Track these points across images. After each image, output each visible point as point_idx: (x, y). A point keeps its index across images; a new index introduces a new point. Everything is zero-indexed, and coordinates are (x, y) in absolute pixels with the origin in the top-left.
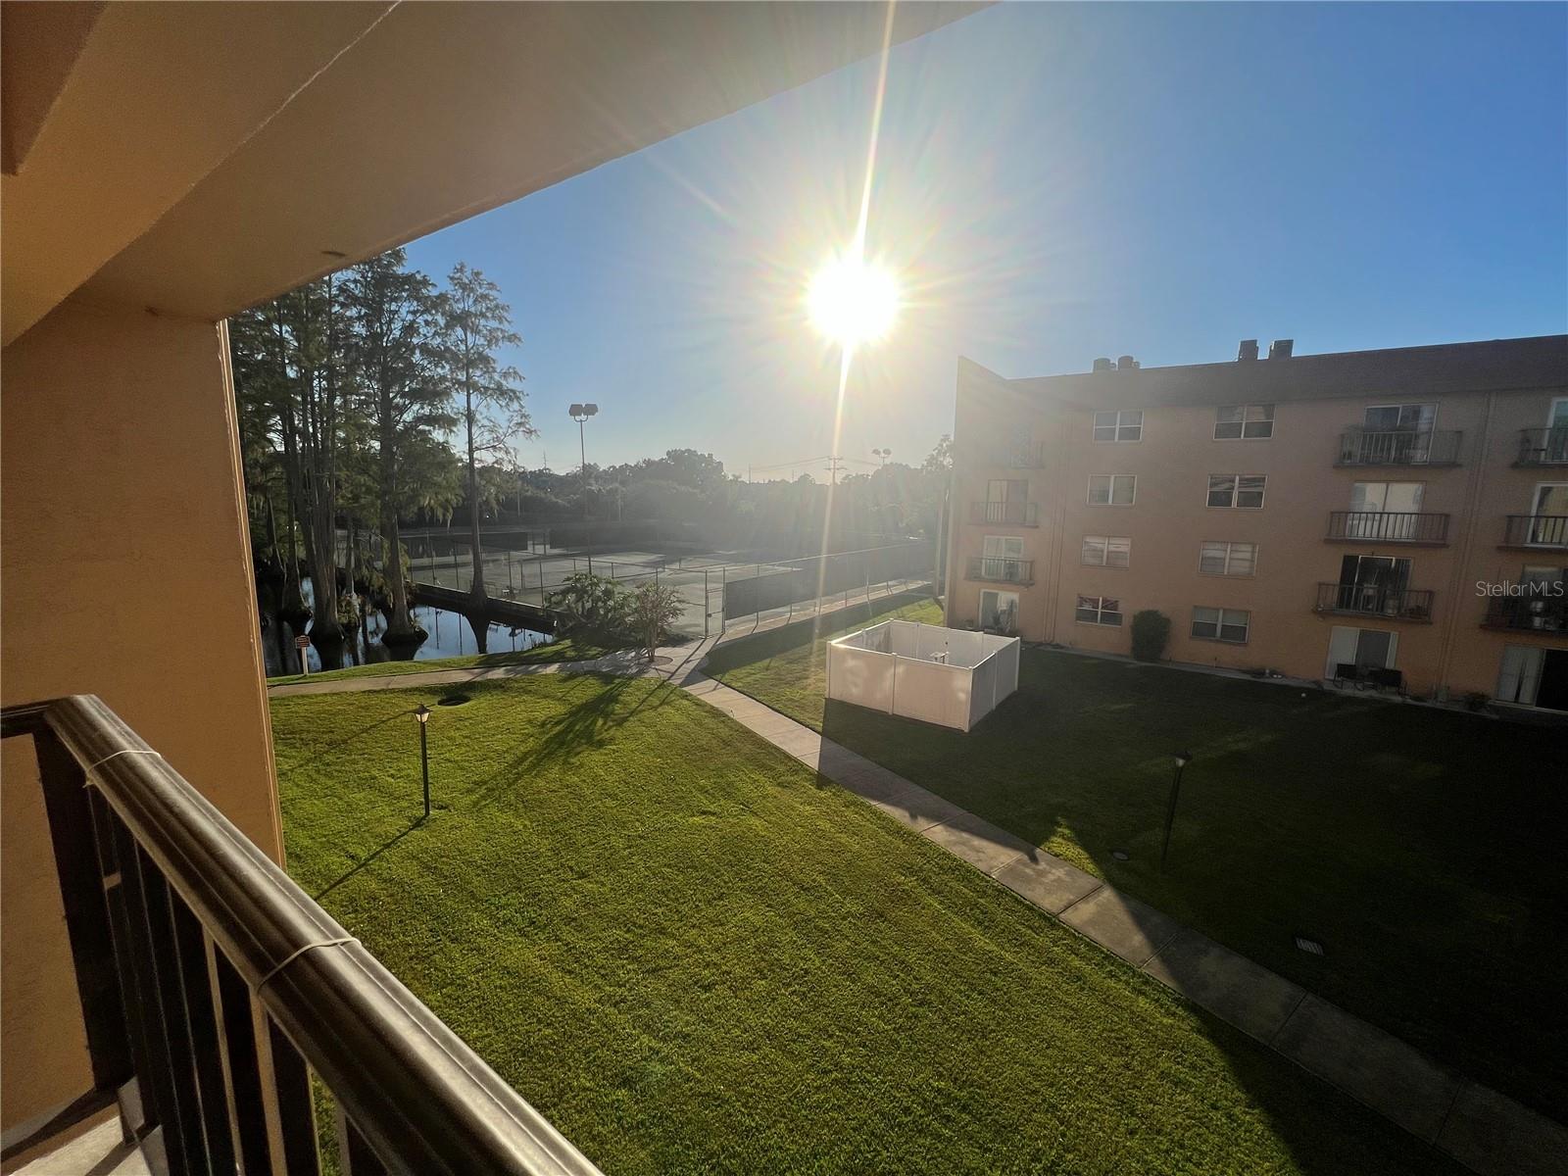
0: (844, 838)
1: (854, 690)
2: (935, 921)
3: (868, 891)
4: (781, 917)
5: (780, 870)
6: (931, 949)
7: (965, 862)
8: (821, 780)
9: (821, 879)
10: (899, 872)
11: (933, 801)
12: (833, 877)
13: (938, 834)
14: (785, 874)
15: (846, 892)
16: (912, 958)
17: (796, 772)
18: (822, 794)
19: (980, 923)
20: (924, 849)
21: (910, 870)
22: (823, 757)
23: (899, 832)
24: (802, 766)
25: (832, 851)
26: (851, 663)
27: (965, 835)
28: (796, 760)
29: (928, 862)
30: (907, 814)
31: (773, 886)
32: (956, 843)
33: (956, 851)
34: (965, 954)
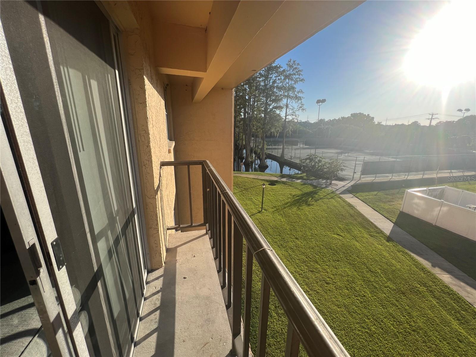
0: (394, 262)
1: (416, 212)
2: (432, 307)
3: (400, 283)
4: (359, 276)
5: (363, 262)
6: (425, 316)
7: (458, 294)
8: (389, 239)
9: (379, 271)
10: (418, 283)
11: (447, 264)
12: (385, 272)
13: (446, 278)
14: (364, 264)
15: (389, 279)
16: (415, 314)
17: (378, 233)
18: (388, 244)
19: (458, 320)
20: (435, 280)
21: (425, 285)
22: (392, 232)
23: (423, 269)
24: (382, 232)
25: (387, 264)
26: (416, 201)
27: (462, 284)
28: (379, 229)
29: (436, 286)
30: (430, 264)
31: (358, 266)
32: (455, 285)
33: (455, 288)
34: (445, 326)
